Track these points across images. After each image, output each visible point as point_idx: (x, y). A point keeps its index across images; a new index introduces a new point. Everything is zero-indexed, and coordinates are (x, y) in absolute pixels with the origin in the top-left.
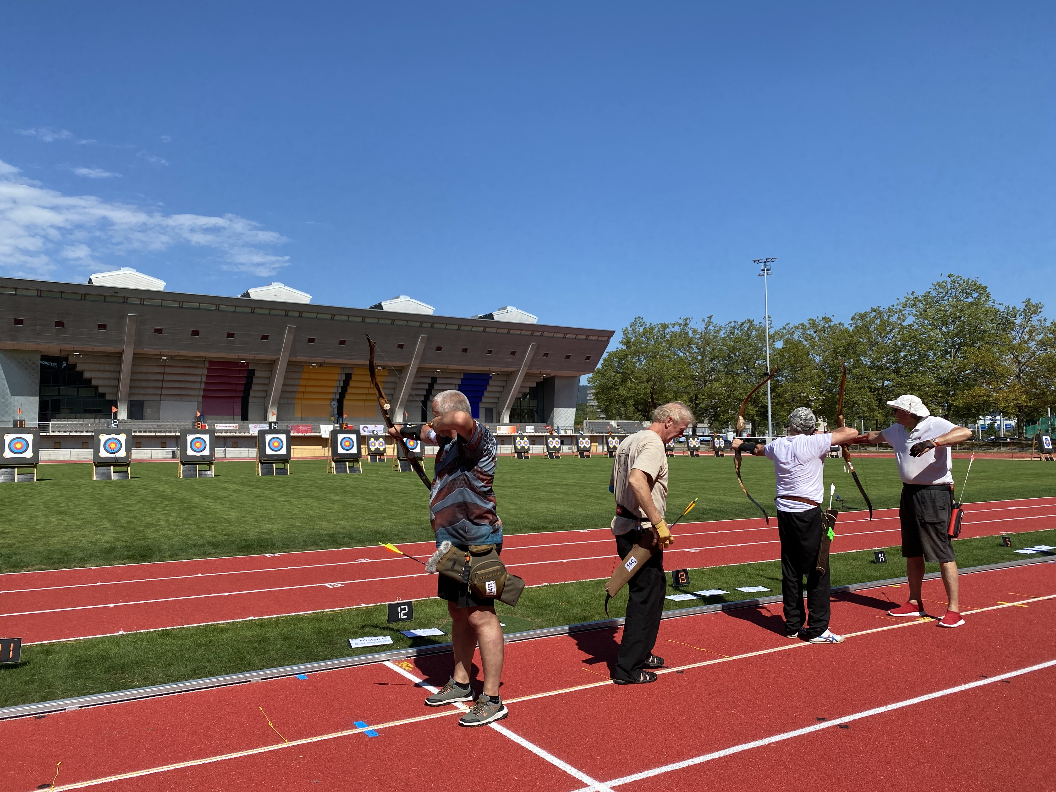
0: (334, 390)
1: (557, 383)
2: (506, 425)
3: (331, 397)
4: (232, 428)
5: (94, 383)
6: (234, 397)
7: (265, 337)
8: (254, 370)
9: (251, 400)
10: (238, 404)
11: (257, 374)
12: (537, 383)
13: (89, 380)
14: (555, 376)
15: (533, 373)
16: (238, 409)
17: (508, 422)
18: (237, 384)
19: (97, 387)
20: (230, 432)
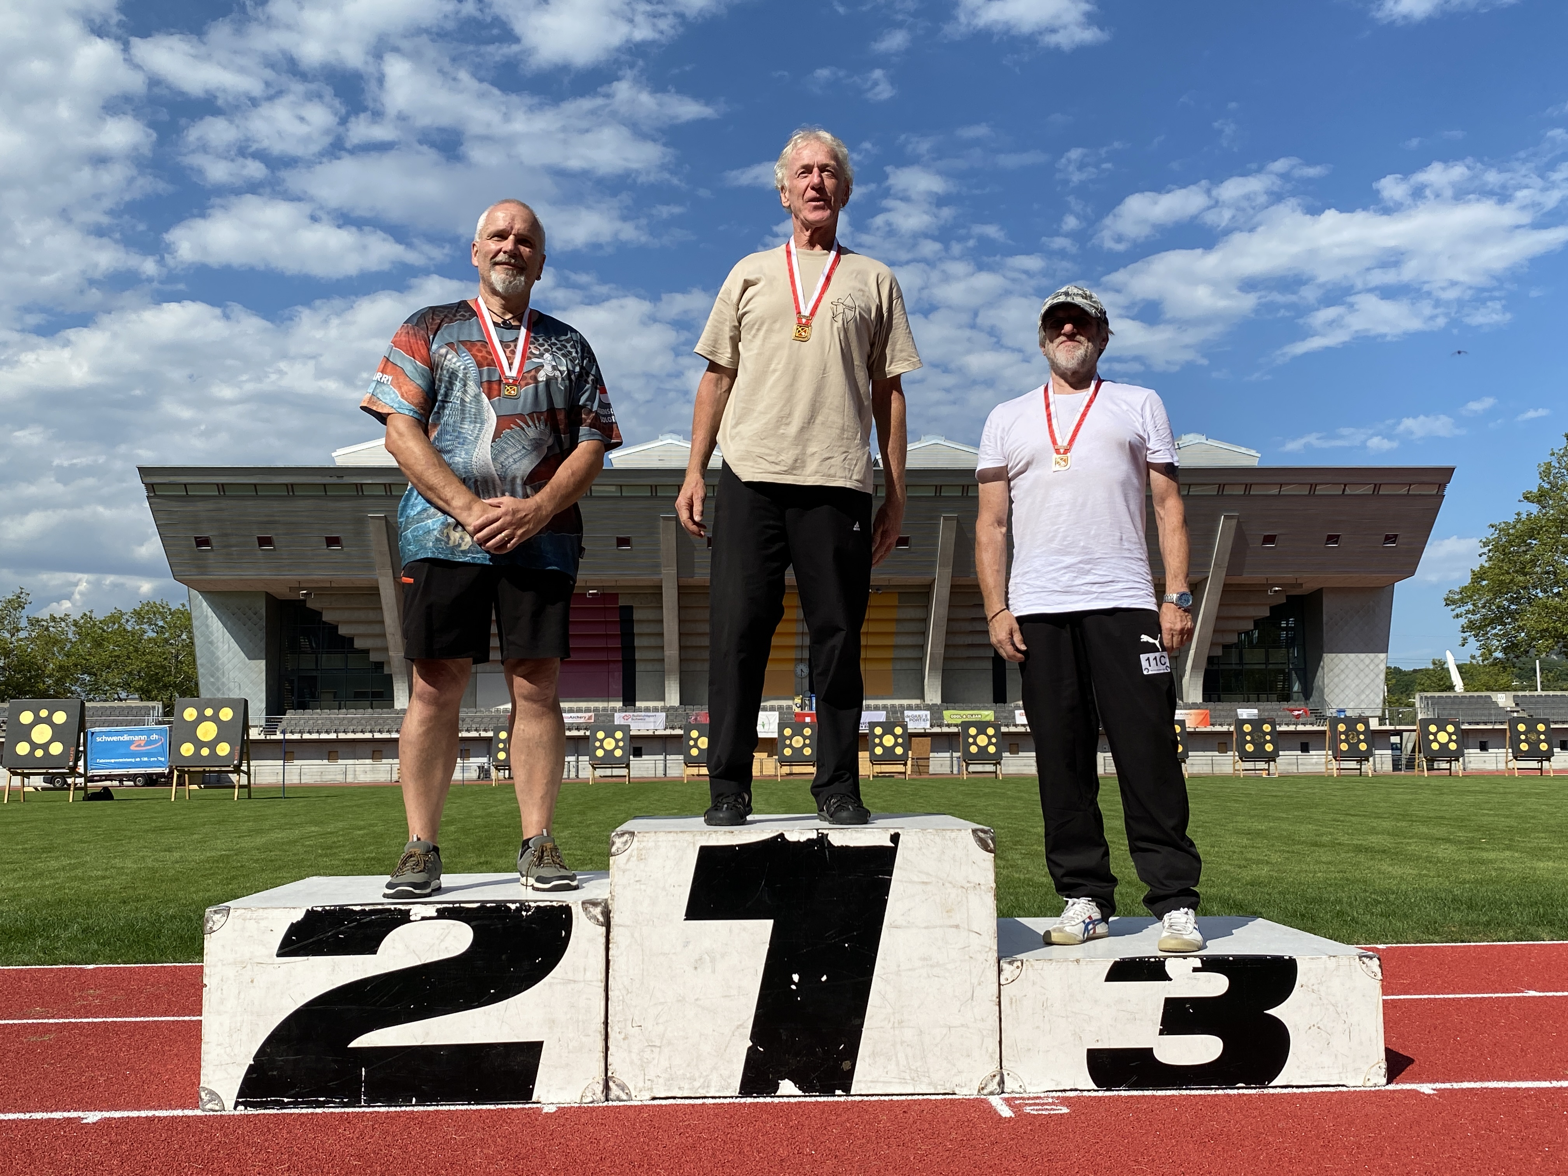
0: (796, 641)
1: (1329, 605)
2: (1194, 706)
3: (793, 654)
4: (582, 721)
5: (358, 644)
6: (608, 662)
7: (623, 542)
8: (631, 608)
9: (639, 667)
10: (616, 674)
11: (637, 615)
12: (1272, 609)
13: (351, 640)
14: (1322, 589)
15: (1239, 585)
16: (617, 685)
17: (1200, 700)
18: (607, 636)
19: (366, 652)
20: (578, 729)
